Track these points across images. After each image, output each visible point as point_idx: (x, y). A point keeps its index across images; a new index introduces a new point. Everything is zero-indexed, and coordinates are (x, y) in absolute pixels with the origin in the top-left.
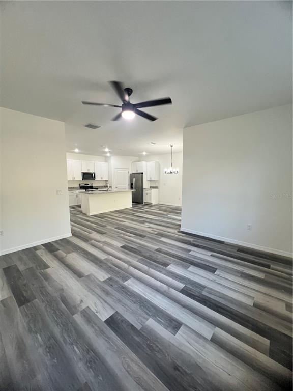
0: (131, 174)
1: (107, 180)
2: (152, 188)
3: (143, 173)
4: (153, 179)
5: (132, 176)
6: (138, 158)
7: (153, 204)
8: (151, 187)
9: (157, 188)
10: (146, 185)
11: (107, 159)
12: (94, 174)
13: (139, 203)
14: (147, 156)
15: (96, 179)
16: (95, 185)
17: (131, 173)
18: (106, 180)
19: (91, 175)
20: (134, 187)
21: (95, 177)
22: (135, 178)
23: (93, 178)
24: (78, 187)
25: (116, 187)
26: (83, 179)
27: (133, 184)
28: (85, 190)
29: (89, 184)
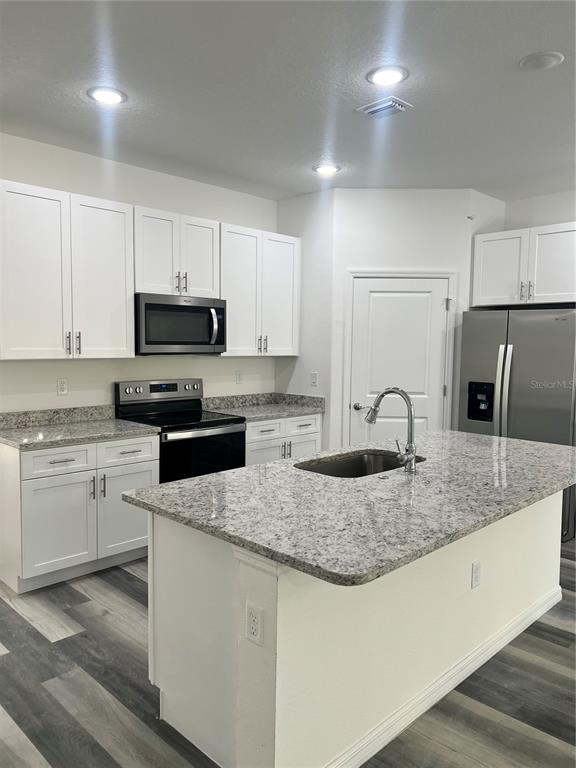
0: (466, 315)
12: (221, 312)
15: (229, 347)
17: (464, 308)
20: (500, 408)
22: (510, 347)
23: (213, 342)
24: (101, 408)
25: (357, 408)
26: (143, 350)
27: (492, 386)
28: (159, 434)
29: (176, 386)
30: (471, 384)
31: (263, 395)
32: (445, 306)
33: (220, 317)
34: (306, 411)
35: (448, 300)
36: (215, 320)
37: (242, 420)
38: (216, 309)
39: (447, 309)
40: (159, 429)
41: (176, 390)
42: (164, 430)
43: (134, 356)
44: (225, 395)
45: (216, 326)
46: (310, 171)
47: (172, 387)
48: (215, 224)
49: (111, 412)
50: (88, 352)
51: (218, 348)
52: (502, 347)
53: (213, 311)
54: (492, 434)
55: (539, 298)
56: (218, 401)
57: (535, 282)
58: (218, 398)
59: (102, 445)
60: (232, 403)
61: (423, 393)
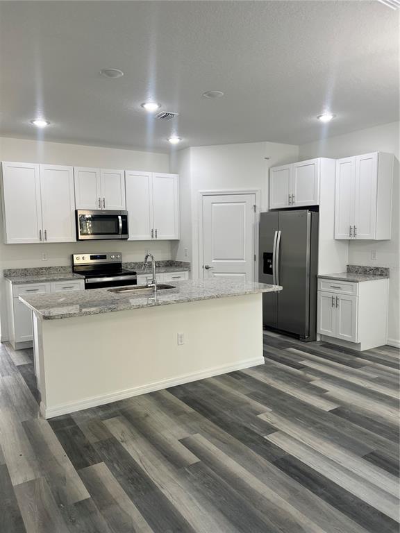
0: (262, 215)
1: (178, 240)
2: (357, 272)
3: (315, 209)
4: (362, 235)
5: (269, 221)
6: (293, 150)
7: (363, 348)
8: (351, 269)
9: (381, 273)
10: (329, 263)
11: (173, 160)
12: (125, 218)
13: (296, 336)
14: (335, 129)
15: (133, 235)
16: (129, 257)
17: (265, 210)
18: (171, 241)
19: (111, 223)
20: (275, 266)
21: (125, 230)
22: (280, 232)
23: (120, 232)
24: (65, 267)
25: (207, 268)
26: (80, 238)
27: (272, 254)
28: (85, 279)
29: (105, 256)
30: (264, 253)
31: (163, 262)
32: (253, 210)
33: (124, 220)
35: (255, 206)
36: (120, 221)
37: (135, 273)
38: (122, 216)
39: (255, 211)
40: (84, 277)
41: (106, 258)
42: (86, 278)
43: (76, 241)
44: (137, 261)
45: (121, 225)
46: (166, 141)
47: (104, 257)
48: (122, 172)
49: (71, 269)
50: (51, 239)
51: (124, 236)
52: (276, 232)
53: (120, 217)
54: (273, 284)
55: (298, 204)
57: (296, 195)
59: (53, 284)
61: (243, 259)
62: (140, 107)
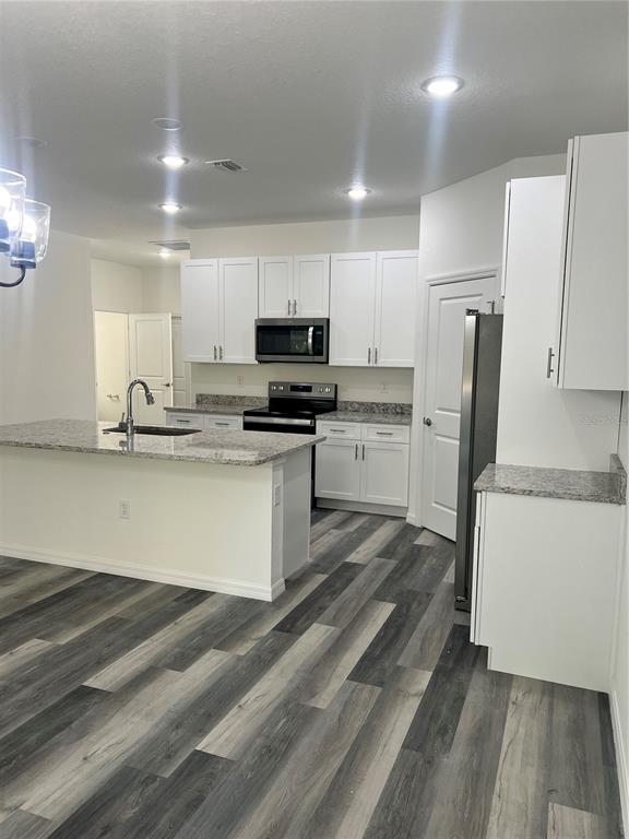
12: (320, 330)
15: (336, 358)
23: (311, 353)
25: (429, 423)
28: (242, 415)
29: (311, 387)
34: (391, 421)
36: (310, 335)
38: (315, 327)
41: (309, 391)
43: (257, 362)
45: (310, 341)
47: (307, 389)
48: (325, 257)
51: (317, 358)
53: (311, 329)
56: (357, 406)
58: (358, 403)
60: (372, 409)
62: (157, 161)
